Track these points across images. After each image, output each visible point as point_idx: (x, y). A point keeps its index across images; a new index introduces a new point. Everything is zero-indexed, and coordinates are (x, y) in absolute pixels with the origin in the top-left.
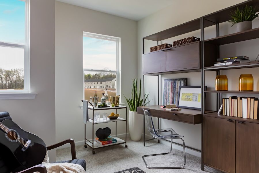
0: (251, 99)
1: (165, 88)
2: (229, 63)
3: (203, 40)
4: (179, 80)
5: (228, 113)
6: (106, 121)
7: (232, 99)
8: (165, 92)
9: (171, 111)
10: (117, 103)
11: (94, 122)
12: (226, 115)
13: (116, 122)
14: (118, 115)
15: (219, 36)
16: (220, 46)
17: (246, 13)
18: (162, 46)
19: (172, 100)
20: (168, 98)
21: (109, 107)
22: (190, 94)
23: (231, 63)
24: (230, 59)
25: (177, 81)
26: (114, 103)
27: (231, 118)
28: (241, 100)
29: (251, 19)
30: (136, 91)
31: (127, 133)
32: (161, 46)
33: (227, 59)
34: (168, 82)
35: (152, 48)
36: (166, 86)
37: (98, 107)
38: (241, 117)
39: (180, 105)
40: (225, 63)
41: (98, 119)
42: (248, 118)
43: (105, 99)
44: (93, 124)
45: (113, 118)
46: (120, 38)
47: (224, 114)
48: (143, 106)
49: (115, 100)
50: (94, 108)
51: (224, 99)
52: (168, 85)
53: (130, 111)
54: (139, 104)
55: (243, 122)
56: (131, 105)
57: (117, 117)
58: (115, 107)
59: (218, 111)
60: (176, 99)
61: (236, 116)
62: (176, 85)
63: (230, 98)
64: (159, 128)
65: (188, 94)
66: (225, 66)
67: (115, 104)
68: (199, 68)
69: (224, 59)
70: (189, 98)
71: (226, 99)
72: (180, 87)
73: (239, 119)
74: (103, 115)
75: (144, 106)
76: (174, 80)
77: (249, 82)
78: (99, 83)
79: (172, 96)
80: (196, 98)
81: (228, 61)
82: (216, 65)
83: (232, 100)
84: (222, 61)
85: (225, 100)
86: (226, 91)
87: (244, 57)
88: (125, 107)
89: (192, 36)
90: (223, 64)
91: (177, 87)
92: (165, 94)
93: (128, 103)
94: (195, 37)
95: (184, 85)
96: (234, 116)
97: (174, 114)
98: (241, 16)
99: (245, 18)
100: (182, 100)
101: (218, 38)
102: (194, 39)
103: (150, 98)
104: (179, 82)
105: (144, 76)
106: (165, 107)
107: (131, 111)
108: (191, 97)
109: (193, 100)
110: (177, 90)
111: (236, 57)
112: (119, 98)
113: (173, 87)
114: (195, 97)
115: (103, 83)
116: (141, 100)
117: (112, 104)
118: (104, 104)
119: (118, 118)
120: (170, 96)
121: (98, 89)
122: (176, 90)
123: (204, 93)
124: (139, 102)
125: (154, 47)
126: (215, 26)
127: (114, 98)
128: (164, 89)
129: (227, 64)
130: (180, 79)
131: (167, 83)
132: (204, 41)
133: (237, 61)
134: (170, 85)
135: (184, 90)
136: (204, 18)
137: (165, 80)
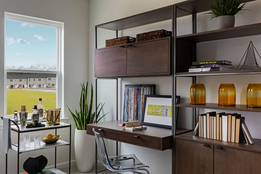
0: (233, 117)
1: (127, 96)
2: (206, 68)
3: (175, 36)
4: (145, 87)
5: (205, 134)
6: (39, 147)
7: (210, 115)
8: (126, 102)
9: (132, 132)
10: (56, 119)
11: (20, 150)
12: (202, 137)
13: (55, 147)
14: (59, 136)
15: (196, 32)
16: (197, 43)
17: (228, 5)
18: (122, 39)
19: (135, 113)
20: (129, 111)
21: (44, 126)
22: (159, 106)
23: (209, 69)
24: (208, 64)
25: (142, 88)
26: (51, 119)
27: (208, 141)
28: (220, 118)
29: (233, 13)
30: (86, 100)
31: (71, 161)
32: (120, 40)
33: (204, 63)
34: (130, 88)
35: (108, 40)
36: (127, 94)
37: (27, 127)
38: (220, 139)
39: (145, 121)
40: (201, 69)
41: (28, 144)
42: (228, 141)
43: (38, 115)
44: (19, 153)
45: (51, 142)
46: (63, 24)
47: (200, 136)
48: (95, 123)
49: (54, 115)
50: (21, 130)
51: (200, 116)
52: (130, 93)
53: (76, 129)
54: (89, 120)
55: (222, 148)
56: (78, 122)
57: (57, 140)
58: (53, 126)
59: (193, 130)
60: (140, 112)
61: (215, 138)
62: (140, 93)
63: (208, 115)
64: (117, 155)
65: (156, 106)
66: (202, 72)
67: (54, 120)
68: (169, 73)
69: (200, 63)
70: (157, 111)
71: (202, 115)
72: (146, 96)
73: (218, 143)
74: (35, 139)
75: (97, 122)
76: (138, 87)
77: (230, 93)
78: (37, 79)
79: (135, 108)
80: (167, 113)
81: (205, 66)
82: (191, 70)
83: (210, 117)
84: (198, 66)
85: (202, 117)
86: (203, 105)
87: (225, 62)
88: (69, 125)
89: (161, 29)
90: (200, 70)
91: (141, 96)
92: (126, 105)
93: (74, 119)
94: (165, 31)
95: (151, 94)
96: (212, 138)
97: (136, 135)
98: (221, 8)
99: (226, 10)
100: (148, 114)
101: (195, 34)
102: (164, 34)
103: (106, 110)
104: (145, 89)
105: (96, 80)
106: (124, 125)
107: (78, 129)
108: (160, 110)
109: (162, 115)
110: (142, 101)
111: (215, 61)
112: (60, 111)
113: (137, 96)
114: (165, 110)
115: (42, 79)
116: (92, 113)
117: (49, 121)
118: (36, 122)
119: (59, 141)
120: (133, 108)
121: (34, 89)
122: (140, 100)
123: (176, 107)
124: (89, 116)
125: (111, 40)
126: (191, 16)
127: (52, 112)
128: (125, 98)
129: (204, 70)
130: (146, 85)
131: (128, 89)
132: (176, 38)
133: (216, 66)
134: (133, 93)
135: (151, 101)
136: (176, 6)
137: (126, 86)
